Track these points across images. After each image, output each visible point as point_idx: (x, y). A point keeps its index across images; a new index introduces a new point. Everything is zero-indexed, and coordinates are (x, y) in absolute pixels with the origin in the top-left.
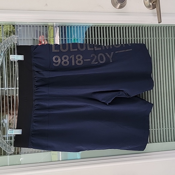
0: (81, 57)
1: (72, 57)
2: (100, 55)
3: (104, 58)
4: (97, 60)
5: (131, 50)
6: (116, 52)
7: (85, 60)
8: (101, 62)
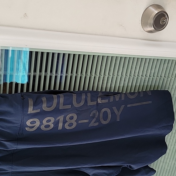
0: (75, 117)
1: (61, 118)
2: (104, 110)
3: (110, 116)
4: (98, 120)
5: (150, 102)
6: (129, 106)
7: (80, 122)
8: (104, 123)
